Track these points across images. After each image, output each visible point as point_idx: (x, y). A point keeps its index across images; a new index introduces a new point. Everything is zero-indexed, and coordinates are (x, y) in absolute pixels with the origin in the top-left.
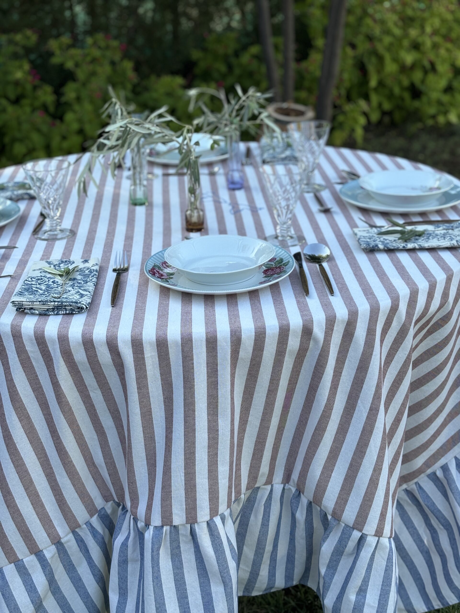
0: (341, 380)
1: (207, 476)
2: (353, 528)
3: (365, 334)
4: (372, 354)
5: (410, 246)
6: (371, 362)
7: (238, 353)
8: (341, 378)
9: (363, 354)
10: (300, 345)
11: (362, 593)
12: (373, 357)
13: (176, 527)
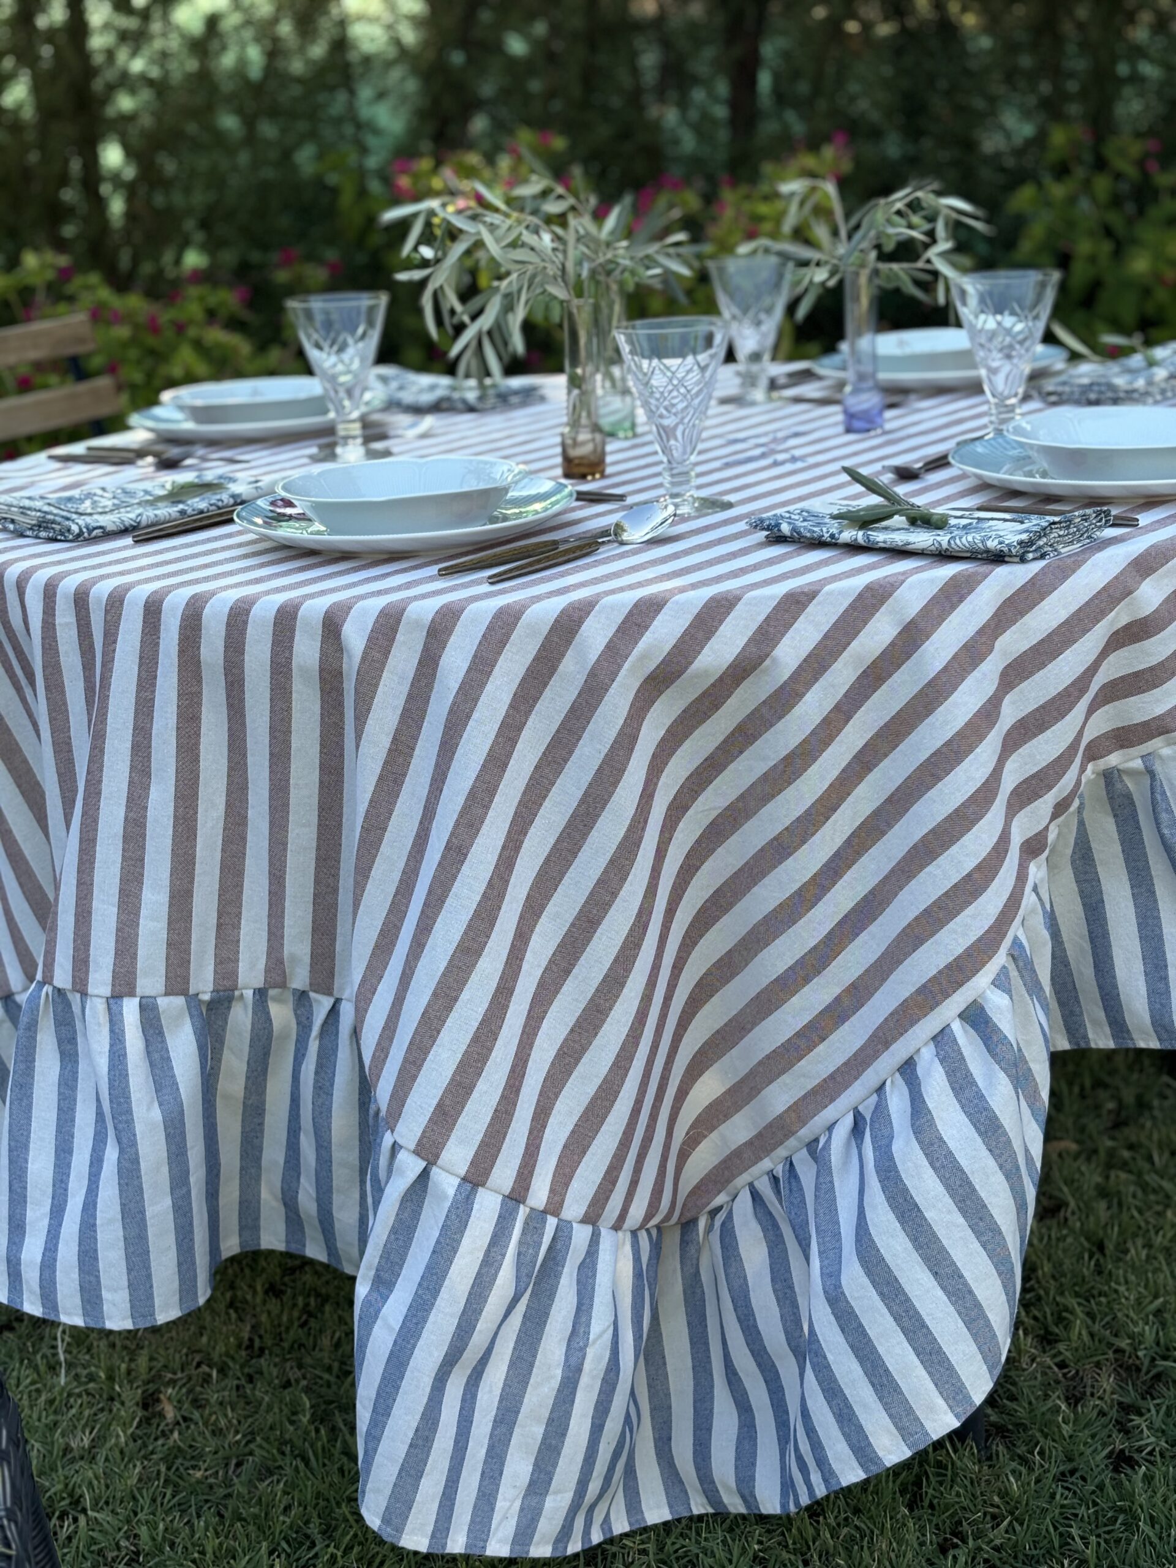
13: (59, 992)
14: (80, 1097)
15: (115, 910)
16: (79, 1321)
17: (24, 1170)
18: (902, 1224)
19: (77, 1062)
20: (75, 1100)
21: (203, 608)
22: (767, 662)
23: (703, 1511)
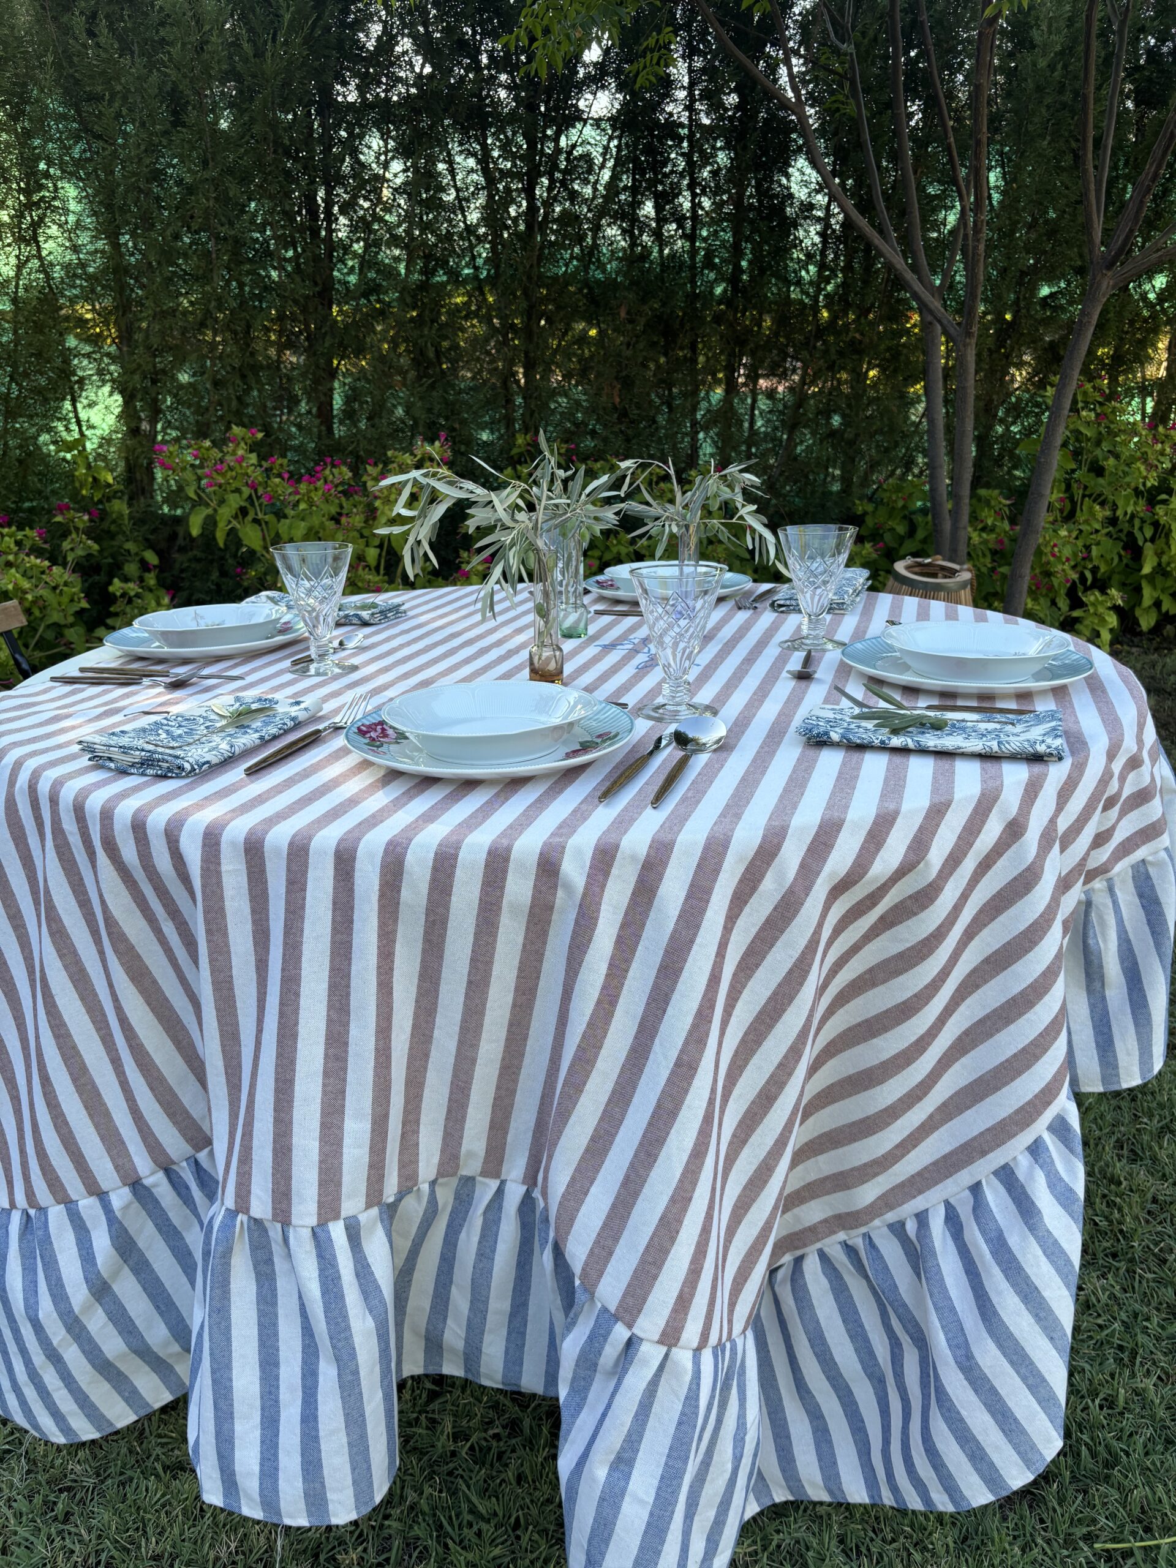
0: (625, 987)
1: (317, 1134)
2: (616, 1318)
3: (682, 895)
4: (692, 942)
5: (896, 741)
6: (690, 959)
7: (399, 891)
8: (627, 982)
9: (673, 937)
10: (534, 897)
11: (622, 1467)
12: (695, 948)
13: (258, 1222)
14: (281, 1312)
15: (317, 1144)
16: (303, 1522)
17: (229, 1389)
18: (1026, 1304)
19: (274, 1280)
20: (276, 1316)
21: (404, 854)
22: (922, 865)
23: (783, 1499)
